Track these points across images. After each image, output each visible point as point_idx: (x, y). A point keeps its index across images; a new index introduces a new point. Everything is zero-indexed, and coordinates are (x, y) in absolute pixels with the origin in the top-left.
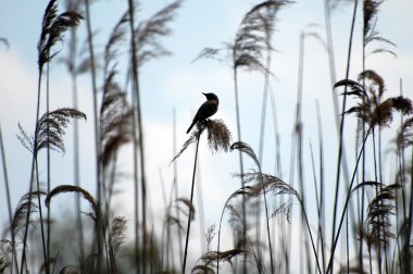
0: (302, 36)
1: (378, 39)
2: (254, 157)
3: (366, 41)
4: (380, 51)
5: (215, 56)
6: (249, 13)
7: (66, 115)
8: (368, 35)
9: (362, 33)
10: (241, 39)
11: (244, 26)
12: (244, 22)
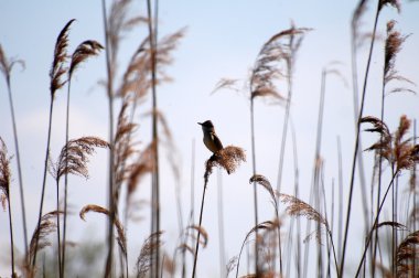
0: (324, 74)
1: (398, 78)
2: (271, 190)
3: (386, 80)
4: (399, 90)
5: (232, 86)
6: (268, 44)
7: (91, 144)
8: (388, 74)
9: (382, 72)
10: (258, 70)
11: (261, 57)
12: (262, 52)
